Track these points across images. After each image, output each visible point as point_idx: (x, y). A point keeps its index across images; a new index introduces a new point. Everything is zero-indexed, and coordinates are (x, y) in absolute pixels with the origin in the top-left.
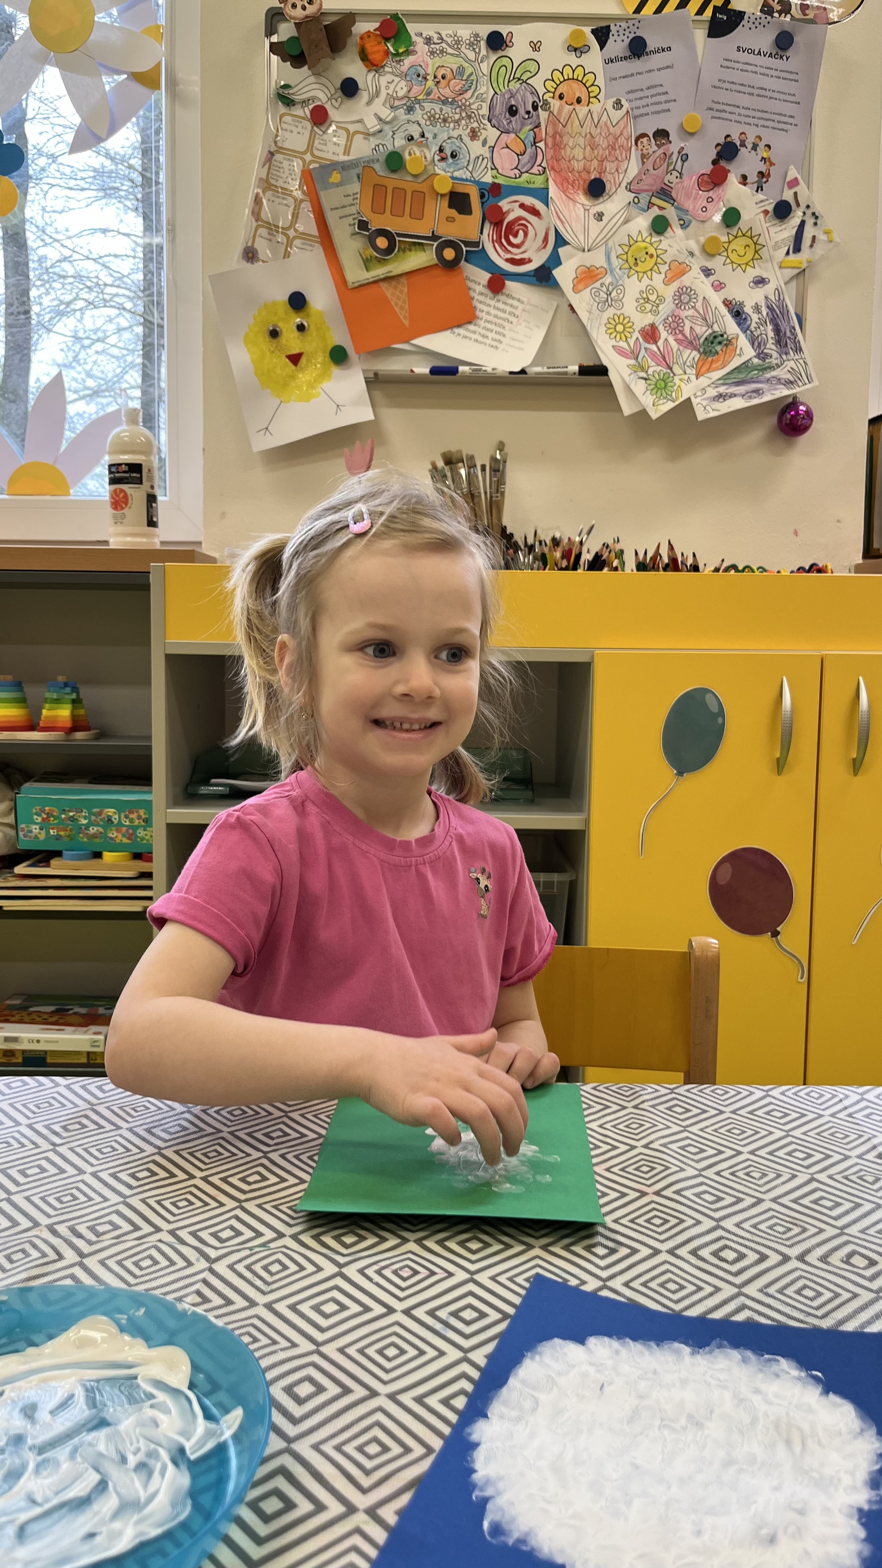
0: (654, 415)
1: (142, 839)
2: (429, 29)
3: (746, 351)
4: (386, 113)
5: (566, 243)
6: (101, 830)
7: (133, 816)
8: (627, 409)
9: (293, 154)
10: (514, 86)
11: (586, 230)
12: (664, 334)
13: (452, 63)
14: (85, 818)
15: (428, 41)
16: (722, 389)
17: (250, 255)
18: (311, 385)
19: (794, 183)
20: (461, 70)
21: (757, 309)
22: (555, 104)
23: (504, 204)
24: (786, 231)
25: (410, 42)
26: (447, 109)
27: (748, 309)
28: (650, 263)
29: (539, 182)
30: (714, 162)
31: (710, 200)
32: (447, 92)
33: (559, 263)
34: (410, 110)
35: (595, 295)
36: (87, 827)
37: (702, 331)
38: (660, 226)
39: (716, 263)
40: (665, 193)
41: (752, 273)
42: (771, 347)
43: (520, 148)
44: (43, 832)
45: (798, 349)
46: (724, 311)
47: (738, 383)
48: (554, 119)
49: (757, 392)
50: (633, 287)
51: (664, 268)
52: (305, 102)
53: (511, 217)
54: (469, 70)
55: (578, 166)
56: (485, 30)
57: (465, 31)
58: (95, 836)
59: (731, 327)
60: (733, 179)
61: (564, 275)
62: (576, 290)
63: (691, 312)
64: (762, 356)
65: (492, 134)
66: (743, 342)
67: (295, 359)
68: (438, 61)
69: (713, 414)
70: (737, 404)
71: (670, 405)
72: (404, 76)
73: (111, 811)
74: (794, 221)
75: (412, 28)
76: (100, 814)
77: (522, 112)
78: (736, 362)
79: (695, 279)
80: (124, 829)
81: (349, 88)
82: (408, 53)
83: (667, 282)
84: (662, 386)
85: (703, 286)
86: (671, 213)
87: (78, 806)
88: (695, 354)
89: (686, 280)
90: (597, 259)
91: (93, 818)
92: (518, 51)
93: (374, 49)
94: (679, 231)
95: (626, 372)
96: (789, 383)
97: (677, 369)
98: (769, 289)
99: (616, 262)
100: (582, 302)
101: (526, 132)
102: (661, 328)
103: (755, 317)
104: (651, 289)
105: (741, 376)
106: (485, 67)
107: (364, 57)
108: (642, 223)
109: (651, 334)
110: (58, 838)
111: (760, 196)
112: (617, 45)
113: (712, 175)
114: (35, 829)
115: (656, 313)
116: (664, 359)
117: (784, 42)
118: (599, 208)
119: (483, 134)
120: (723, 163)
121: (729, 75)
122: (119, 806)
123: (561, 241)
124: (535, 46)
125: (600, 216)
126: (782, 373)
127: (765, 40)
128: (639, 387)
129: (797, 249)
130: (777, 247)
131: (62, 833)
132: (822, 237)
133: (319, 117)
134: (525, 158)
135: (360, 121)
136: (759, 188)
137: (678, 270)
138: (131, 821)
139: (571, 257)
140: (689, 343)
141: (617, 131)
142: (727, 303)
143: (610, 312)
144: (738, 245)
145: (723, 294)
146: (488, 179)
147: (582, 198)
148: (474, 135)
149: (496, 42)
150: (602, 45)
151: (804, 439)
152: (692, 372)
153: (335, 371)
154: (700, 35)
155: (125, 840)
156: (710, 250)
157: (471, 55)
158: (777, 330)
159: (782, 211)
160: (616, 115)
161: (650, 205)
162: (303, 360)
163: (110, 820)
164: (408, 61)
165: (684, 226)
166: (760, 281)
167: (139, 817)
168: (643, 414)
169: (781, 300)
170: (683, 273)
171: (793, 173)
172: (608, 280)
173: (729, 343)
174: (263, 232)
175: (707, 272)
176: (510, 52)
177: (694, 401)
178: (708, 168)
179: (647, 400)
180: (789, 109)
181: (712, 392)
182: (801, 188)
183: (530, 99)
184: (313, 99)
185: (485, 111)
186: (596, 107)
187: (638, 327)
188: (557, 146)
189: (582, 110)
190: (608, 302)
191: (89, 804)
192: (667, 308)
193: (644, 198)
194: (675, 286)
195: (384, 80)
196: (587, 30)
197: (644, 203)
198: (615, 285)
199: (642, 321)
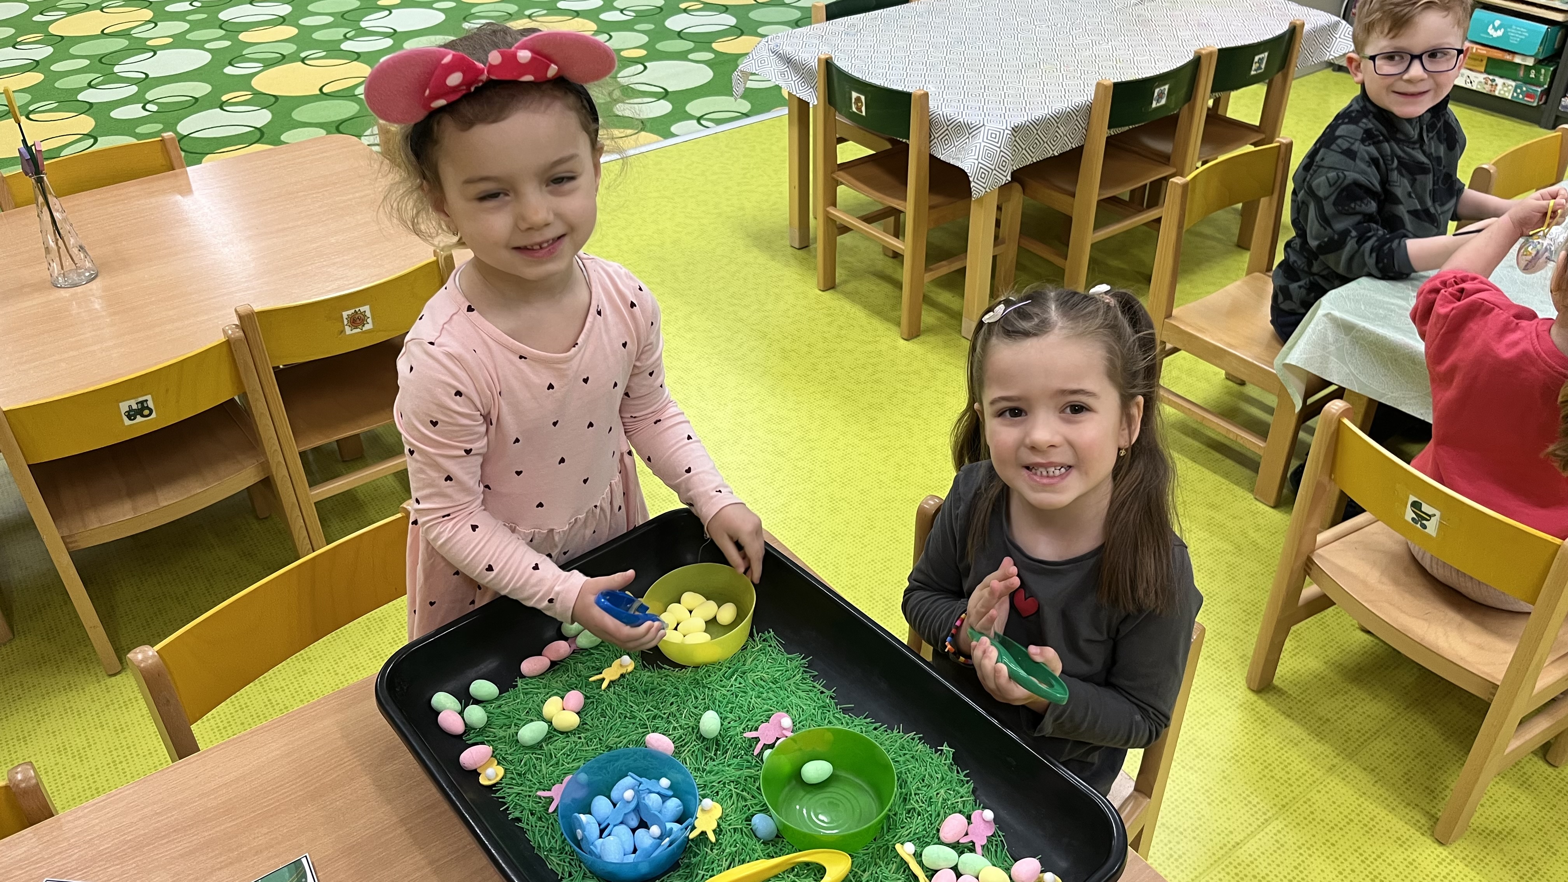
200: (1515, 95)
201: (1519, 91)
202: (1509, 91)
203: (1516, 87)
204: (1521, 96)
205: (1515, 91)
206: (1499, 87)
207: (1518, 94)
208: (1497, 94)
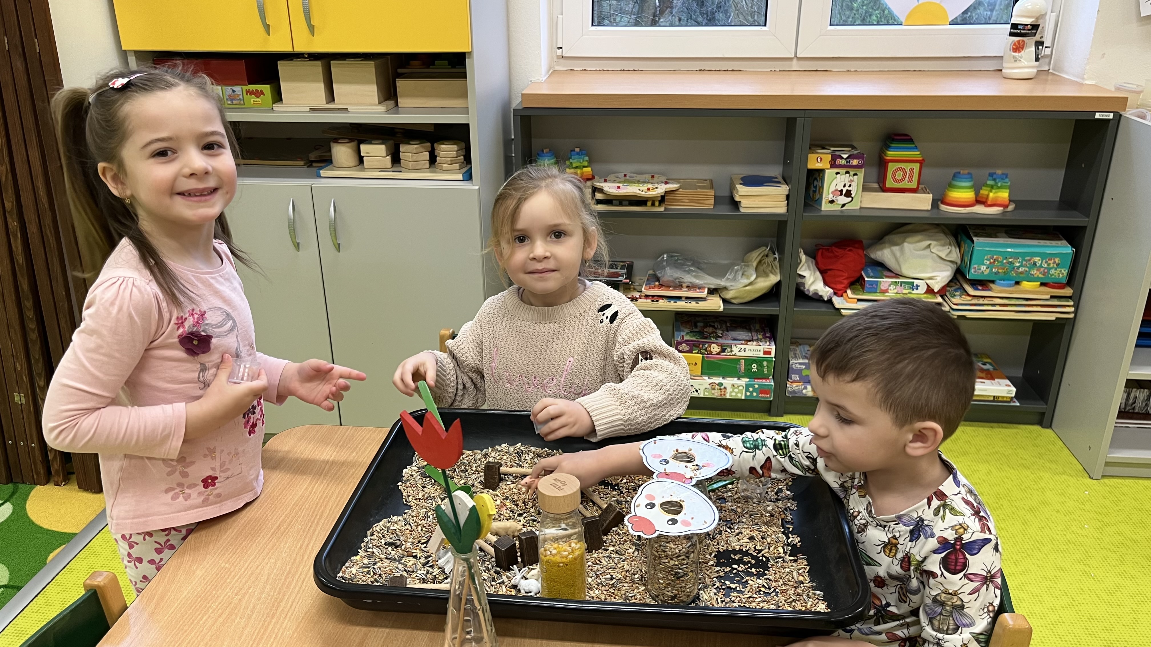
1: (1053, 275)
6: (1027, 269)
7: (1051, 262)
14: (1019, 262)
36: (1018, 268)
44: (988, 270)
58: (1021, 273)
73: (1037, 259)
76: (1030, 260)
80: (1042, 269)
87: (1016, 256)
91: (1024, 262)
110: (996, 273)
114: (983, 268)
122: (1043, 256)
131: (1000, 271)
138: (1049, 265)
155: (1041, 276)
163: (1035, 264)
167: (1055, 262)
191: (1023, 255)
200: (748, 394)
201: (751, 389)
202: (740, 392)
203: (747, 386)
204: (755, 394)
205: (747, 390)
206: (729, 390)
207: (752, 393)
208: (728, 396)
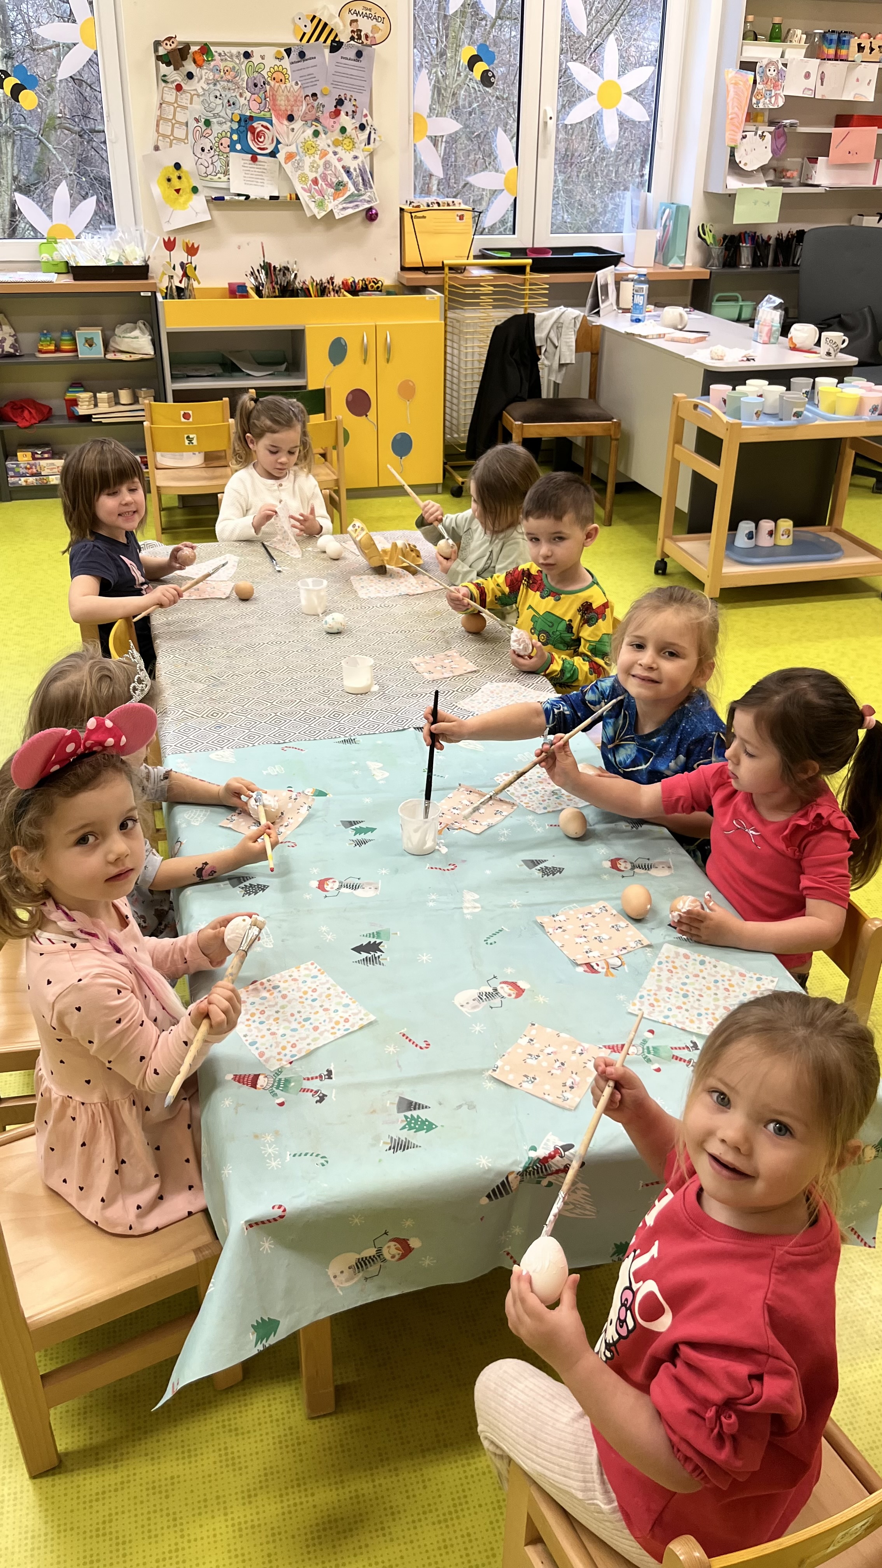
0: (319, 217)
2: (220, 49)
3: (351, 189)
4: (206, 87)
5: (280, 143)
8: (309, 214)
9: (169, 103)
10: (256, 74)
11: (288, 137)
12: (320, 181)
13: (231, 65)
15: (220, 55)
16: (344, 205)
17: (157, 148)
18: (185, 203)
19: (366, 116)
20: (234, 68)
21: (355, 170)
22: (272, 83)
23: (255, 125)
24: (364, 136)
25: (213, 56)
26: (230, 85)
27: (352, 170)
28: (313, 150)
29: (268, 115)
30: (336, 107)
31: (335, 122)
32: (229, 77)
33: (279, 152)
34: (215, 85)
35: (293, 164)
37: (335, 180)
38: (316, 134)
39: (337, 150)
40: (317, 120)
41: (353, 154)
42: (361, 186)
43: (259, 101)
45: (371, 187)
46: (342, 171)
47: (350, 202)
48: (272, 88)
49: (357, 206)
50: (308, 160)
51: (319, 152)
52: (173, 82)
53: (258, 130)
54: (237, 68)
55: (283, 108)
56: (242, 50)
57: (234, 50)
59: (345, 178)
60: (343, 114)
61: (281, 156)
62: (286, 163)
63: (330, 172)
64: (359, 190)
65: (248, 95)
66: (350, 185)
67: (178, 191)
68: (225, 64)
69: (341, 216)
70: (350, 211)
71: (324, 213)
72: (212, 70)
74: (367, 132)
75: (213, 49)
77: (259, 86)
78: (348, 193)
79: (331, 157)
81: (190, 76)
82: (212, 60)
83: (320, 158)
84: (321, 205)
85: (333, 159)
86: (320, 128)
88: (333, 190)
89: (328, 158)
90: (293, 149)
92: (256, 59)
93: (197, 57)
94: (323, 136)
95: (307, 199)
96: (369, 202)
97: (326, 197)
98: (359, 161)
99: (300, 150)
100: (288, 168)
101: (261, 94)
102: (319, 179)
103: (354, 173)
104: (314, 162)
105: (351, 199)
106: (243, 66)
107: (195, 62)
108: (309, 132)
109: (315, 182)
111: (354, 121)
112: (294, 55)
113: (334, 112)
115: (317, 172)
116: (321, 193)
117: (359, 54)
118: (292, 126)
119: (245, 95)
120: (339, 107)
121: (339, 69)
123: (278, 142)
124: (263, 58)
125: (293, 130)
126: (365, 197)
127: (352, 54)
128: (312, 205)
129: (369, 144)
130: (361, 143)
132: (377, 139)
133: (179, 88)
134: (262, 105)
135: (196, 90)
136: (353, 117)
137: (324, 154)
139: (282, 148)
140: (330, 185)
141: (296, 94)
142: (343, 167)
143: (300, 172)
144: (346, 141)
145: (342, 163)
146: (248, 114)
147: (286, 122)
148: (241, 95)
149: (247, 55)
150: (289, 56)
151: (376, 222)
152: (331, 198)
153: (194, 196)
154: (327, 51)
156: (336, 143)
157: (238, 61)
158: (363, 179)
159: (362, 127)
160: (296, 88)
161: (312, 125)
162: (181, 192)
164: (212, 63)
165: (325, 134)
166: (356, 157)
168: (314, 215)
169: (364, 166)
170: (326, 155)
171: (365, 112)
172: (298, 158)
173: (345, 185)
174: (160, 138)
175: (335, 153)
176: (252, 59)
177: (334, 211)
178: (333, 109)
179: (315, 211)
180: (363, 83)
181: (341, 207)
182: (369, 118)
183: (262, 80)
184: (176, 80)
185: (245, 85)
186: (288, 85)
187: (310, 179)
188: (274, 100)
189: (283, 86)
190: (298, 168)
192: (321, 170)
193: (309, 122)
194: (323, 160)
195: (204, 72)
196: (282, 50)
197: (309, 124)
198: (301, 160)
199: (312, 176)
